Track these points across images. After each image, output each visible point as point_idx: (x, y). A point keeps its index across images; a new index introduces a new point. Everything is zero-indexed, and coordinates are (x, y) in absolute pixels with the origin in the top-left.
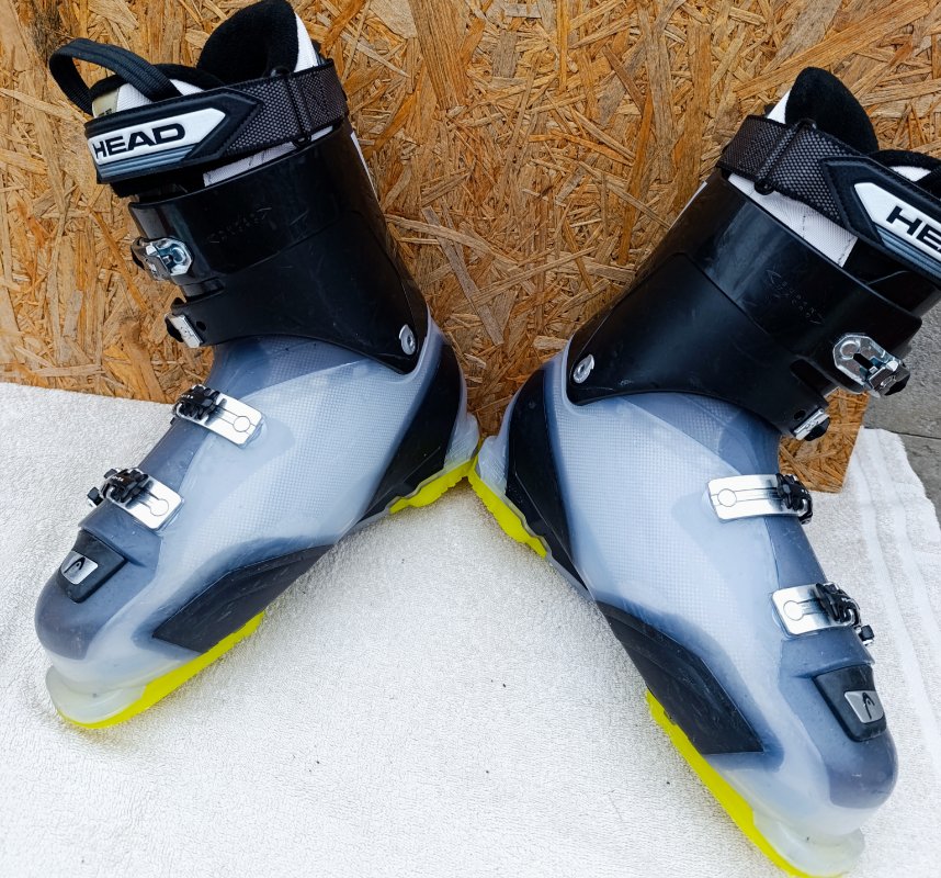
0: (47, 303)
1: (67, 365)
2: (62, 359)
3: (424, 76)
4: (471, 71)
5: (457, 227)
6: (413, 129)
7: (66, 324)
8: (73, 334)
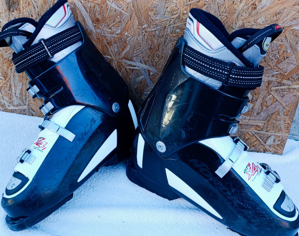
0: (10, 86)
1: (17, 106)
2: (15, 104)
3: (134, 15)
4: (150, 13)
5: (146, 64)
6: (130, 32)
7: (17, 93)
8: (19, 96)
